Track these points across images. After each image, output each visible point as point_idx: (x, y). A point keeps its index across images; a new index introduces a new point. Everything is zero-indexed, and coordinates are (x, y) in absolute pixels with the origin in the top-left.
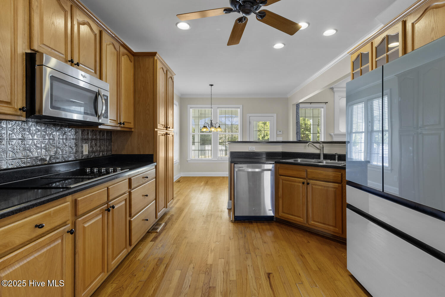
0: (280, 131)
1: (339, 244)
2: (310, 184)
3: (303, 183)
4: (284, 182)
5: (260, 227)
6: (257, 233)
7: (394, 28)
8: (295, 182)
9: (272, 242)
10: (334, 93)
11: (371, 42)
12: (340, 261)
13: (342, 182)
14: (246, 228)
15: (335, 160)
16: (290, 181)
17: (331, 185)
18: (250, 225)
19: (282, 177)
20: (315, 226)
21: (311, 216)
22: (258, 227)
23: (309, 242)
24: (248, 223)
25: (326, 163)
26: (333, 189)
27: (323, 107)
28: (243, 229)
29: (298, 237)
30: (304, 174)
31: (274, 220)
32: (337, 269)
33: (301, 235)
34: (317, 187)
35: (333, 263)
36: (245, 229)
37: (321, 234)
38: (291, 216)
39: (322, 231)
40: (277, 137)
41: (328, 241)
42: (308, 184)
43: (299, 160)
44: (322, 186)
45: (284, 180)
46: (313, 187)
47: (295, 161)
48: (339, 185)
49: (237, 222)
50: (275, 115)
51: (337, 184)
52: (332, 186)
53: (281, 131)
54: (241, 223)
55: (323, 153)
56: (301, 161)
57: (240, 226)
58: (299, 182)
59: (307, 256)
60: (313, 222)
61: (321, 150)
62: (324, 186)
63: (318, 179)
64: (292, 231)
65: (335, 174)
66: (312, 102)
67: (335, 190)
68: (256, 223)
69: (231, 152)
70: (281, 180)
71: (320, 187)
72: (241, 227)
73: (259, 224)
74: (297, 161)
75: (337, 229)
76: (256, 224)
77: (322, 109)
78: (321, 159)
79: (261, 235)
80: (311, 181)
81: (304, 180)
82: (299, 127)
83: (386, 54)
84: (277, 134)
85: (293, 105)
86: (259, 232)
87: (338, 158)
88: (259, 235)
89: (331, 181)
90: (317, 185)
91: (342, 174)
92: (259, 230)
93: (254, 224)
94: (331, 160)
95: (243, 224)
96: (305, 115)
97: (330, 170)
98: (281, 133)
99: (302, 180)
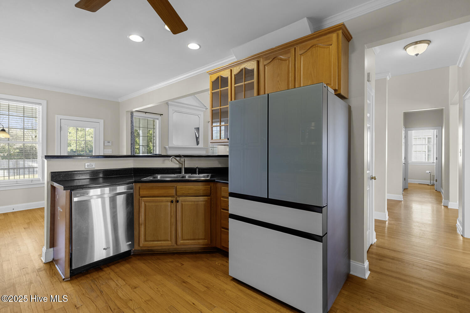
0: (108, 142)
1: (208, 255)
2: (180, 202)
3: (172, 202)
4: (147, 204)
5: (117, 270)
6: (117, 281)
7: (251, 64)
8: (162, 201)
9: (144, 282)
10: (168, 106)
11: (230, 69)
12: (218, 270)
13: (211, 194)
14: (97, 280)
15: (196, 174)
16: (156, 202)
17: (201, 198)
18: (101, 274)
19: (144, 198)
20: (184, 245)
21: (180, 235)
22: (113, 271)
23: (183, 265)
24: (96, 272)
25: (189, 177)
26: (202, 203)
27: (158, 119)
28: (92, 284)
29: (170, 264)
30: (173, 192)
31: (131, 254)
32: (220, 280)
33: (172, 260)
34: (187, 203)
35: (213, 275)
36: (96, 282)
37: (188, 251)
38: (156, 243)
39: (190, 248)
40: (104, 149)
41: (198, 255)
42: (177, 201)
43: (159, 177)
44: (192, 201)
45: (146, 202)
46: (182, 204)
47: (154, 178)
48: (208, 197)
49: (76, 278)
50: (102, 122)
51: (206, 197)
52: (202, 200)
53: (111, 142)
54: (83, 276)
55: (184, 167)
56: (161, 177)
57: (84, 281)
58: (167, 201)
59: (189, 280)
60: (182, 242)
61: (182, 164)
62: (194, 201)
63: (188, 195)
64: (160, 259)
65: (203, 187)
66: (147, 112)
67: (204, 203)
68: (108, 266)
69: (52, 173)
70: (143, 203)
71: (190, 203)
72: (86, 282)
73: (113, 267)
74: (157, 177)
75: (207, 241)
76: (108, 268)
77: (158, 121)
78: (183, 173)
79: (124, 280)
80: (180, 198)
81: (172, 198)
82: (133, 138)
83: (243, 83)
84: (105, 145)
85: (128, 112)
86: (119, 277)
87: (199, 171)
88: (121, 282)
89: (202, 194)
90: (188, 201)
91: (211, 187)
92: (118, 275)
93: (105, 269)
94: (192, 173)
95: (88, 276)
96: (139, 125)
97: (200, 184)
98: (110, 144)
99: (170, 198)
